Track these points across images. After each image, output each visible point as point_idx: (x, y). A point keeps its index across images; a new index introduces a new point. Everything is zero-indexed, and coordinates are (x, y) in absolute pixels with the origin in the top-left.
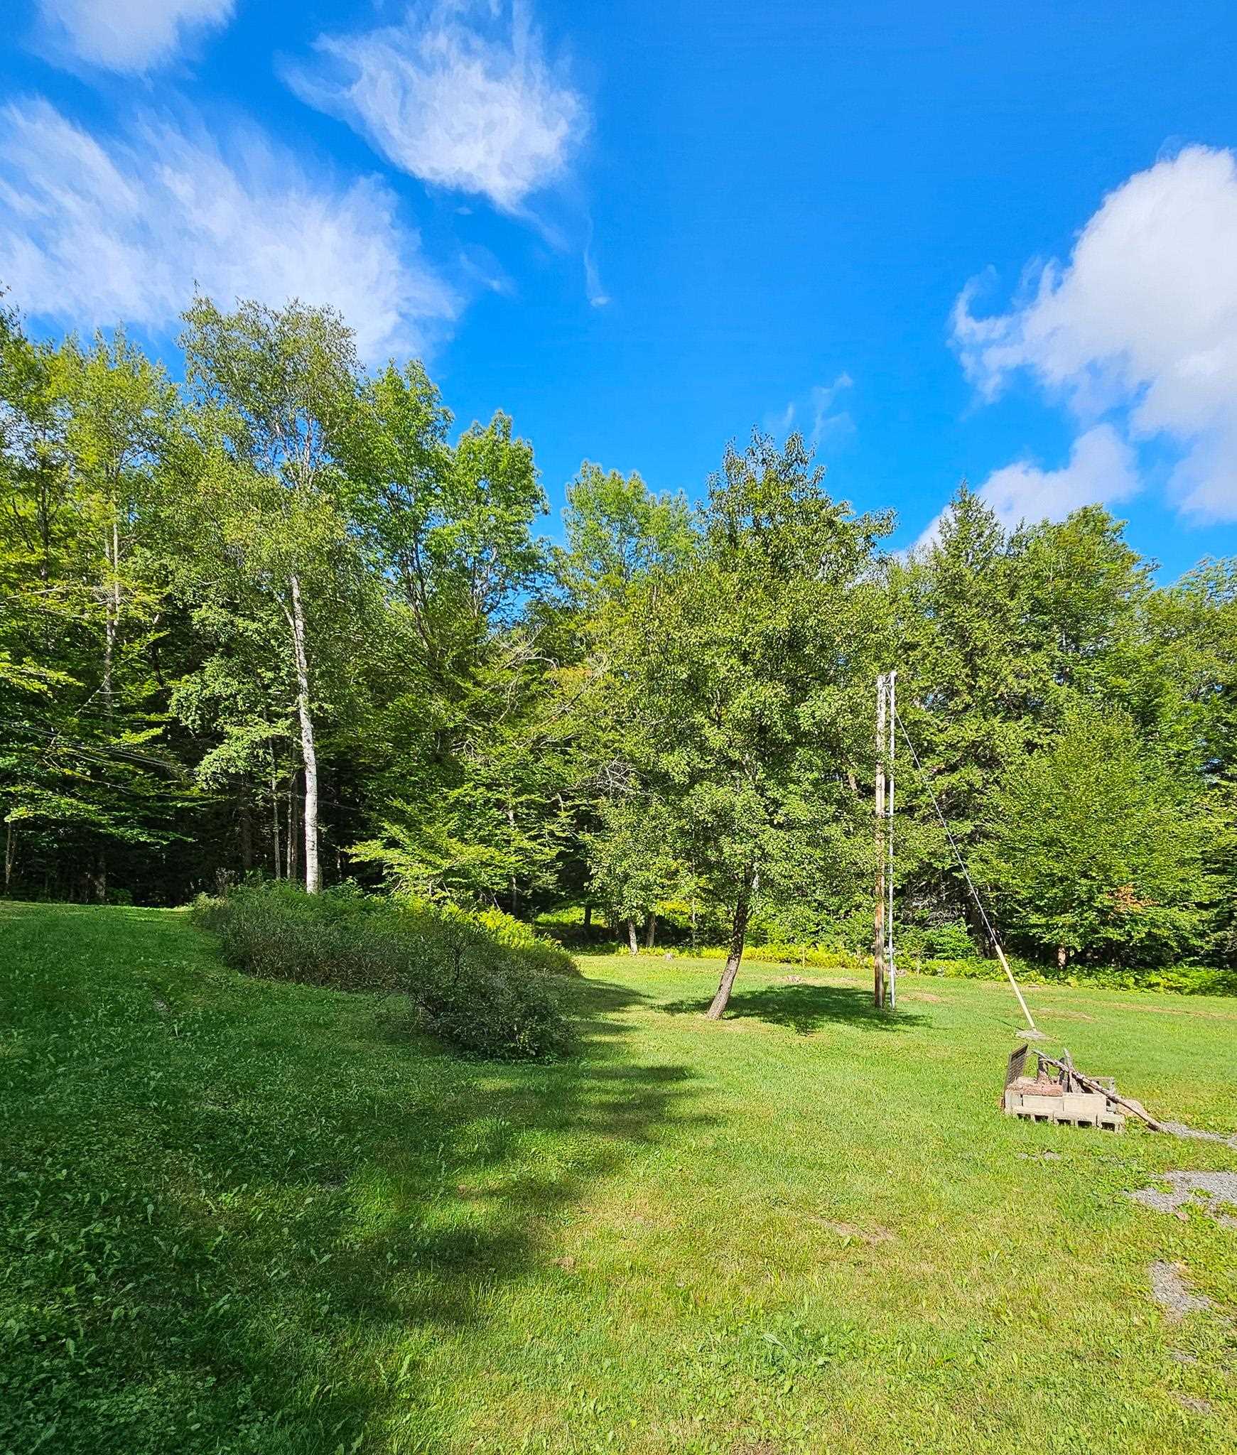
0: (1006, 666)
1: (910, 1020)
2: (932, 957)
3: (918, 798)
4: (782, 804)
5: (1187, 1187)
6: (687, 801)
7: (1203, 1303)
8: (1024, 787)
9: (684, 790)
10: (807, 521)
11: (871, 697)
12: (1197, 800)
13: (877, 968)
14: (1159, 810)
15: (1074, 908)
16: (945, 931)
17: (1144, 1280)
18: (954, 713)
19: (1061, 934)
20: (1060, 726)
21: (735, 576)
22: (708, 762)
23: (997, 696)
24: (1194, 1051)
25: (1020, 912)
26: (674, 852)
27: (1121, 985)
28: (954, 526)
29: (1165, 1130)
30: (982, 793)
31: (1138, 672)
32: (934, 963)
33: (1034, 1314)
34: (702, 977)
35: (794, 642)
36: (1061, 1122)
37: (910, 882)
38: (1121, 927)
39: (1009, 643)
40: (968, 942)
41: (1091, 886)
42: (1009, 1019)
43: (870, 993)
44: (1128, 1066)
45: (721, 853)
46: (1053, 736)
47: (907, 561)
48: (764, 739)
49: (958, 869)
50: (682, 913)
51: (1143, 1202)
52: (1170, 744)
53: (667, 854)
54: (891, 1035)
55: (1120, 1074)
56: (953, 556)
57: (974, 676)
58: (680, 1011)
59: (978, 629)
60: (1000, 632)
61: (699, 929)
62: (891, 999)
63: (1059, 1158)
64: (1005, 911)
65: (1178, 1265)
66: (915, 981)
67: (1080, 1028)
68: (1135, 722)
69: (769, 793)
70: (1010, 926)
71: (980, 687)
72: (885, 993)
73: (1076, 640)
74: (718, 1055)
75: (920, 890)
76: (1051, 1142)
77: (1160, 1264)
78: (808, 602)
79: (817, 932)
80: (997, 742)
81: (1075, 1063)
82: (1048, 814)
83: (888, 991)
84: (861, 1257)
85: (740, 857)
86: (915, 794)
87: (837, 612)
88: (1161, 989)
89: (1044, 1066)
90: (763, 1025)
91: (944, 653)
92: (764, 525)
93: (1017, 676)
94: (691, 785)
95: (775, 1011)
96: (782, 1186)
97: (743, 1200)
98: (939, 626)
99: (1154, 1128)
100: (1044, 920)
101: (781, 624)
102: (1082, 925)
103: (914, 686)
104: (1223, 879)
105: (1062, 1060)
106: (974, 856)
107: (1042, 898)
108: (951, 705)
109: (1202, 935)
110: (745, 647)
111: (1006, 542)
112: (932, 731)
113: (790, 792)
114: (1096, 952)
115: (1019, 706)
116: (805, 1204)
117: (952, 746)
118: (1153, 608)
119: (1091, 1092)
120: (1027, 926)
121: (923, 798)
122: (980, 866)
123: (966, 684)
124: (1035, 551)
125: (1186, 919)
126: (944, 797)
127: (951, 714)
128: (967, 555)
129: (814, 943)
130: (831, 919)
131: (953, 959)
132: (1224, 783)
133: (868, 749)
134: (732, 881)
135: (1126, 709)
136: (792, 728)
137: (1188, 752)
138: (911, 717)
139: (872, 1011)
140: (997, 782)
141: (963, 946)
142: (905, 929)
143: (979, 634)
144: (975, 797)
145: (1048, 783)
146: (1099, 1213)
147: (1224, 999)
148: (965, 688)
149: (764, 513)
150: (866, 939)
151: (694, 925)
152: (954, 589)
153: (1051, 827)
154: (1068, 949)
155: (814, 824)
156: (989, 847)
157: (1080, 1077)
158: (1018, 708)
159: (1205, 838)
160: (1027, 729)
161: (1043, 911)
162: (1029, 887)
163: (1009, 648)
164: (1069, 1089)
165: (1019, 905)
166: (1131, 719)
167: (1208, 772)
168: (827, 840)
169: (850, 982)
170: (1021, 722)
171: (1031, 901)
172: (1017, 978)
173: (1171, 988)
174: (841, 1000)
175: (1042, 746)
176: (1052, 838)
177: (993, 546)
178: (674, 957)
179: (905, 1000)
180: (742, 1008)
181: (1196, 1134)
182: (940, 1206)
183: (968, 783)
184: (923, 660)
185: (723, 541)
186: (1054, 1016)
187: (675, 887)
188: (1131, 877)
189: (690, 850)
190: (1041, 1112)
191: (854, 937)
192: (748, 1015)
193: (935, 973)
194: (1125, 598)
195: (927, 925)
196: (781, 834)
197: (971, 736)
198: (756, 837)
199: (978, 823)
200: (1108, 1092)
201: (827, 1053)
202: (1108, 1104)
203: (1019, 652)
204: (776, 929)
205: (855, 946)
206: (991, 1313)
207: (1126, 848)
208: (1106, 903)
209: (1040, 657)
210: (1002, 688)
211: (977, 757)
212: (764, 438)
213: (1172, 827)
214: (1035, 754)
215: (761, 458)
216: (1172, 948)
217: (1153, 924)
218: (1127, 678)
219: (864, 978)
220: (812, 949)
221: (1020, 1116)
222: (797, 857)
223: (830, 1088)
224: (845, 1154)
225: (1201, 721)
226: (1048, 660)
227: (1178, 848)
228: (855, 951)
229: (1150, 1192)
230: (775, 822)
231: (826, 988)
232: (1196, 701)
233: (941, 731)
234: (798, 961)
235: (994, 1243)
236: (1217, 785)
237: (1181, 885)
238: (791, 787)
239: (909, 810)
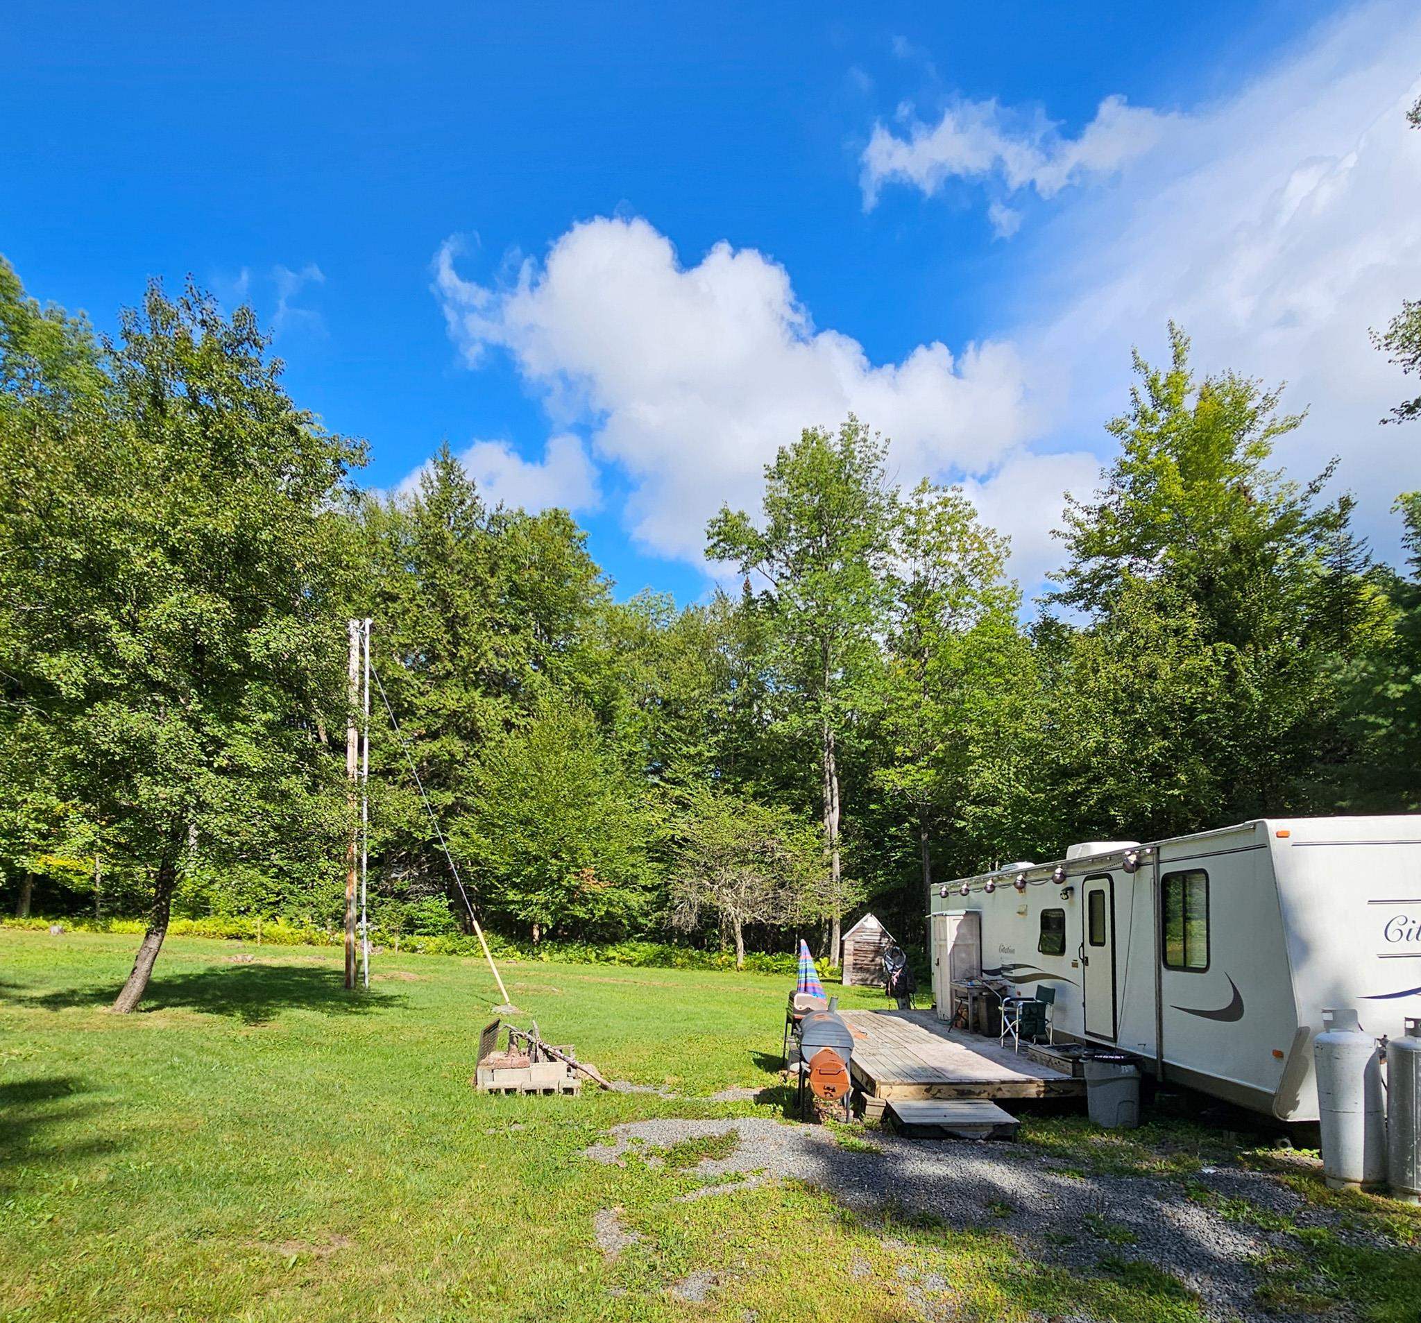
0: (488, 641)
1: (385, 1001)
2: (411, 932)
3: (397, 762)
4: (226, 745)
5: (626, 1137)
6: (79, 724)
7: (632, 1238)
8: (502, 765)
9: (76, 707)
10: (261, 417)
11: (340, 639)
12: (643, 796)
13: (348, 945)
14: (615, 801)
15: (546, 886)
16: (426, 905)
17: (589, 1230)
18: (437, 678)
19: (535, 911)
20: (534, 710)
21: (161, 450)
22: (116, 676)
23: (477, 669)
24: (639, 1015)
25: (498, 888)
26: (60, 788)
27: (585, 959)
28: (436, 484)
29: (613, 1088)
30: (463, 765)
31: (599, 674)
32: (414, 940)
33: (493, 1289)
34: (110, 957)
35: (244, 553)
36: (528, 1092)
37: (388, 851)
38: (585, 905)
39: (490, 619)
40: (449, 918)
41: (561, 866)
42: (486, 995)
43: (339, 973)
44: (587, 1033)
45: (137, 796)
46: (529, 719)
47: (387, 504)
48: (202, 662)
49: (437, 841)
50: (79, 873)
51: (592, 1157)
52: (623, 743)
53: (47, 791)
54: (362, 1019)
55: (579, 1041)
56: (435, 515)
57: (456, 645)
58: (68, 1003)
59: (459, 597)
60: (482, 606)
61: (107, 895)
62: (364, 978)
63: (524, 1128)
64: (485, 886)
65: (616, 1209)
66: (393, 959)
67: (550, 1001)
68: (597, 718)
69: (207, 729)
70: (490, 902)
71: (461, 657)
72: (357, 972)
73: (549, 631)
74: (127, 1058)
75: (400, 861)
76: (518, 1113)
77: (602, 1211)
78: (263, 511)
79: (278, 902)
80: (478, 716)
81: (543, 1034)
82: (524, 794)
83: (361, 970)
84: (309, 1276)
85: (164, 803)
86: (395, 756)
87: (299, 533)
88: (616, 962)
89: (515, 1039)
90: (199, 1016)
91: (426, 613)
92: (203, 400)
93: (497, 654)
94: (89, 702)
95: (216, 998)
96: (208, 1212)
97: (151, 1240)
98: (421, 583)
99: (604, 1087)
100: (521, 896)
101: (225, 525)
102: (553, 902)
103: (393, 640)
104: (661, 866)
105: (531, 1032)
106: (455, 828)
107: (519, 875)
108: (432, 668)
109: (646, 914)
110: (172, 541)
111: (487, 518)
112: (413, 692)
113: (237, 732)
114: (566, 928)
115: (498, 684)
116: (242, 1228)
117: (433, 712)
118: (610, 619)
119: (555, 1061)
120: (505, 902)
121: (403, 762)
122: (461, 840)
123: (447, 650)
124: (513, 536)
125: (635, 900)
126: (425, 764)
127: (433, 679)
128: (449, 518)
129: (273, 916)
130: (296, 888)
131: (434, 935)
132: (662, 784)
133: (335, 697)
134: (153, 834)
135: (589, 705)
136: (243, 658)
137: (637, 753)
138: (390, 673)
139: (343, 994)
140: (477, 756)
141: (445, 921)
142: (383, 903)
143: (460, 602)
144: (456, 769)
145: (522, 762)
146: (556, 1175)
147: (662, 970)
148: (446, 654)
149: (202, 386)
150: (337, 912)
151: (99, 889)
152: (435, 550)
153: (527, 806)
154: (541, 926)
155: (266, 773)
156: (470, 821)
157: (545, 1047)
158: (498, 685)
159: (649, 831)
160: (506, 708)
161: (519, 888)
162: (507, 864)
163: (489, 624)
164: (536, 1060)
165: (498, 881)
166: (593, 715)
167: (652, 772)
168: (285, 795)
169: (316, 961)
170: (500, 700)
171: (508, 877)
172: (496, 954)
173: (624, 961)
174: (304, 983)
175: (519, 727)
176: (526, 816)
177: (474, 517)
178: (63, 931)
179: (381, 979)
180: (168, 996)
181: (636, 1089)
182: (405, 1197)
183: (449, 752)
184: (404, 615)
185: (144, 401)
186: (527, 990)
187: (62, 837)
188: (593, 860)
189: (86, 788)
190: (510, 1085)
191: (324, 910)
192: (176, 1005)
193: (414, 950)
194: (591, 604)
195: (406, 899)
196: (225, 781)
197: (452, 705)
198: (188, 781)
199: (459, 795)
200: (569, 1059)
201: (285, 1044)
202: (569, 1070)
203: (499, 630)
204: (220, 897)
205: (324, 920)
206: (450, 1300)
207: (589, 833)
208: (573, 883)
209: (516, 639)
210: (482, 662)
211: (458, 727)
212: (204, 295)
213: (624, 817)
214: (513, 733)
215: (199, 317)
216: (624, 925)
217: (610, 903)
218: (590, 676)
219: (334, 956)
220: (271, 923)
221: (491, 1091)
222: (245, 810)
223: (282, 1083)
224: (295, 1160)
225: (646, 727)
226: (524, 645)
227: (629, 837)
228: (324, 925)
229: (598, 1146)
230: (216, 765)
231: (286, 968)
232: (642, 709)
233: (422, 694)
234: (252, 937)
235: (458, 1226)
236: (657, 785)
237: (632, 870)
238: (238, 725)
239: (387, 773)
